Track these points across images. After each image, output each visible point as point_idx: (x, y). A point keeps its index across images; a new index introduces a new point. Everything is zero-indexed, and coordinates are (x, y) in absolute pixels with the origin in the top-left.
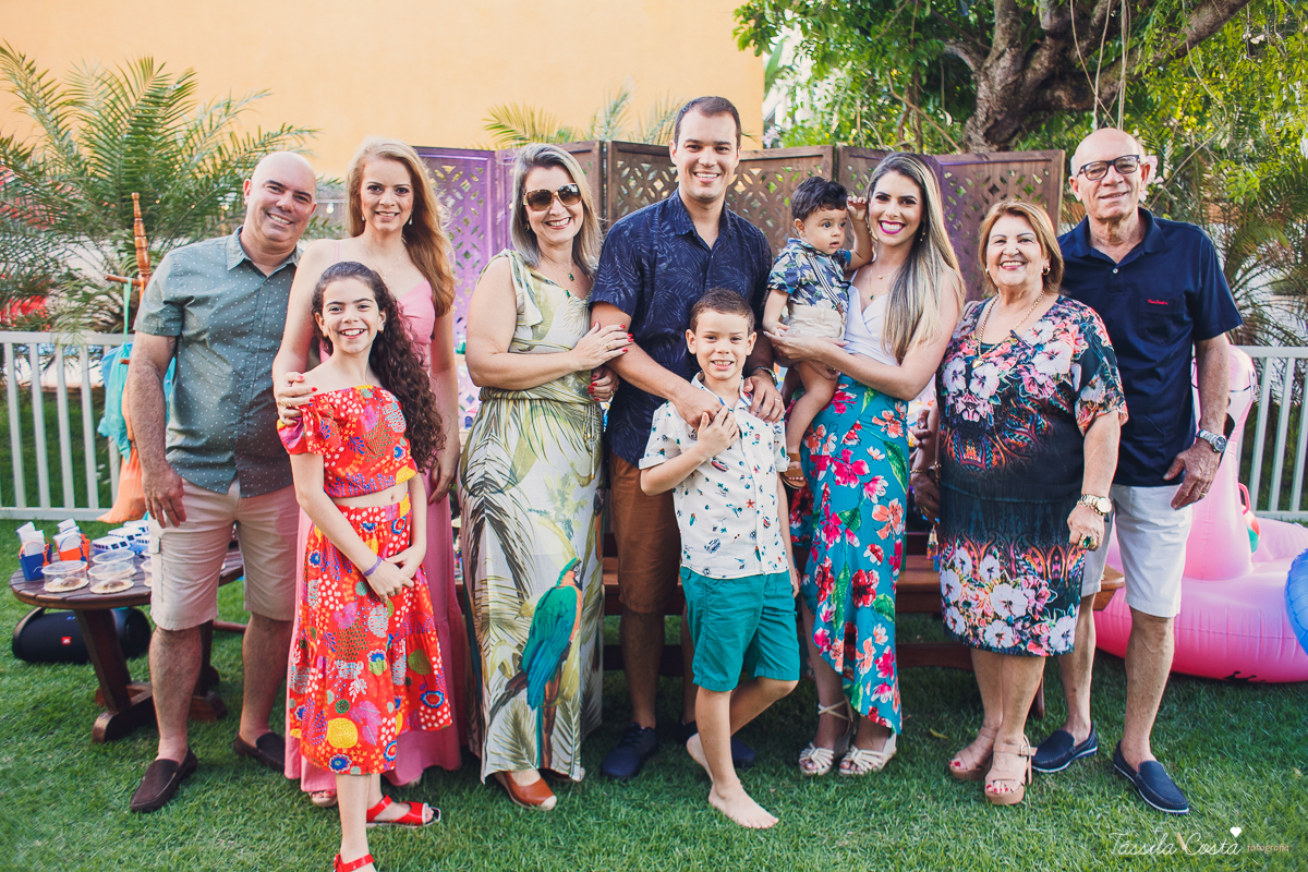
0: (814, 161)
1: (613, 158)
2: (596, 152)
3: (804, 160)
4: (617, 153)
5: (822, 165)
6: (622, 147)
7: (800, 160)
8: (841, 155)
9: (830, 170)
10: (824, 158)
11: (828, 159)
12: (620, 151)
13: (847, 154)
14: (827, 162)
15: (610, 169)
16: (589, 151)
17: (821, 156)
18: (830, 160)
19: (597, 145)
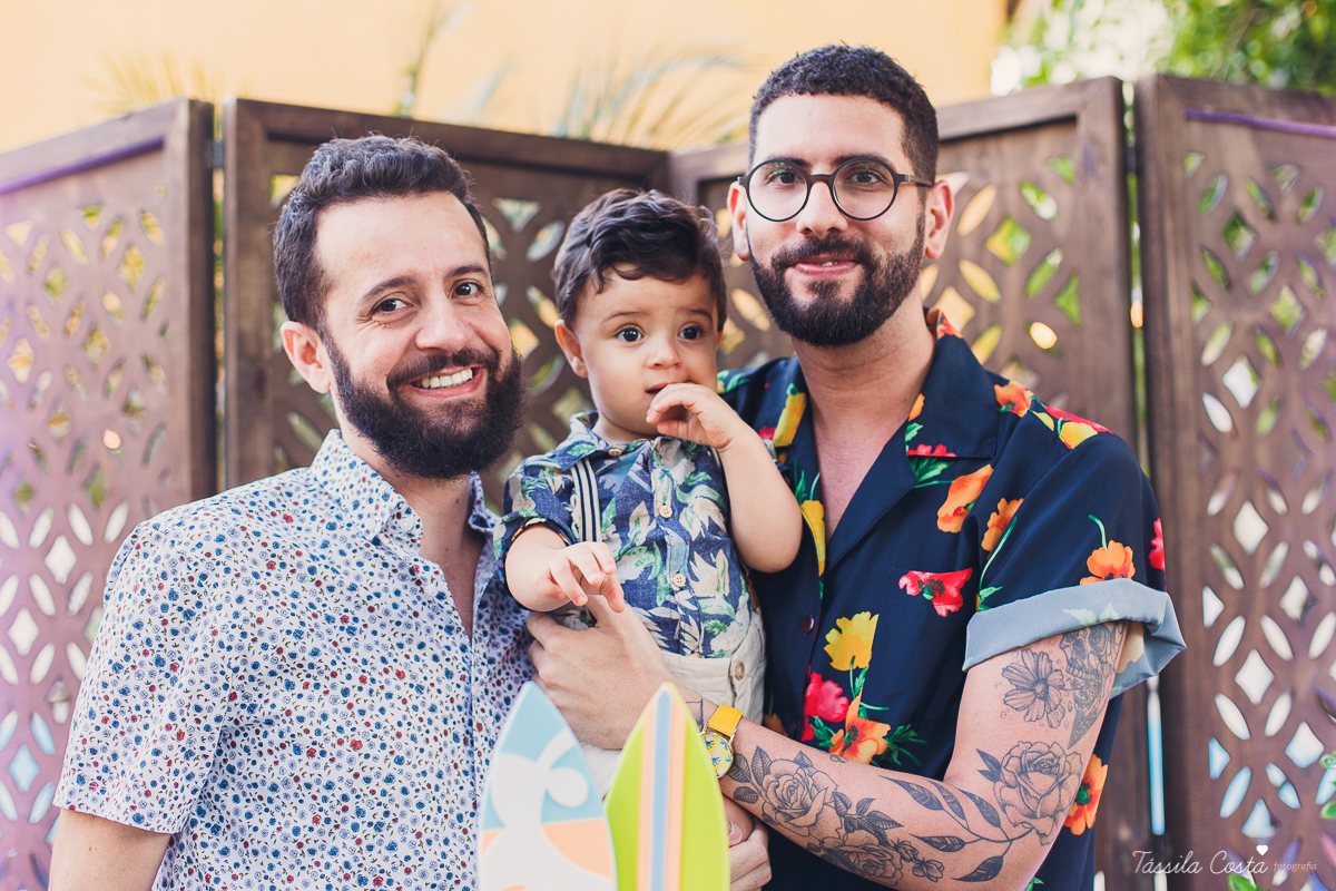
0: (1045, 142)
1: (242, 164)
2: (178, 143)
3: (1009, 146)
4: (260, 146)
5: (1078, 154)
6: (284, 124)
7: (991, 146)
8: (1150, 110)
9: (1108, 169)
10: (1083, 126)
11: (1099, 127)
12: (275, 137)
13: (1174, 107)
14: (1094, 140)
15: (232, 205)
16: (154, 147)
17: (1068, 121)
18: (1107, 132)
19: (183, 119)
